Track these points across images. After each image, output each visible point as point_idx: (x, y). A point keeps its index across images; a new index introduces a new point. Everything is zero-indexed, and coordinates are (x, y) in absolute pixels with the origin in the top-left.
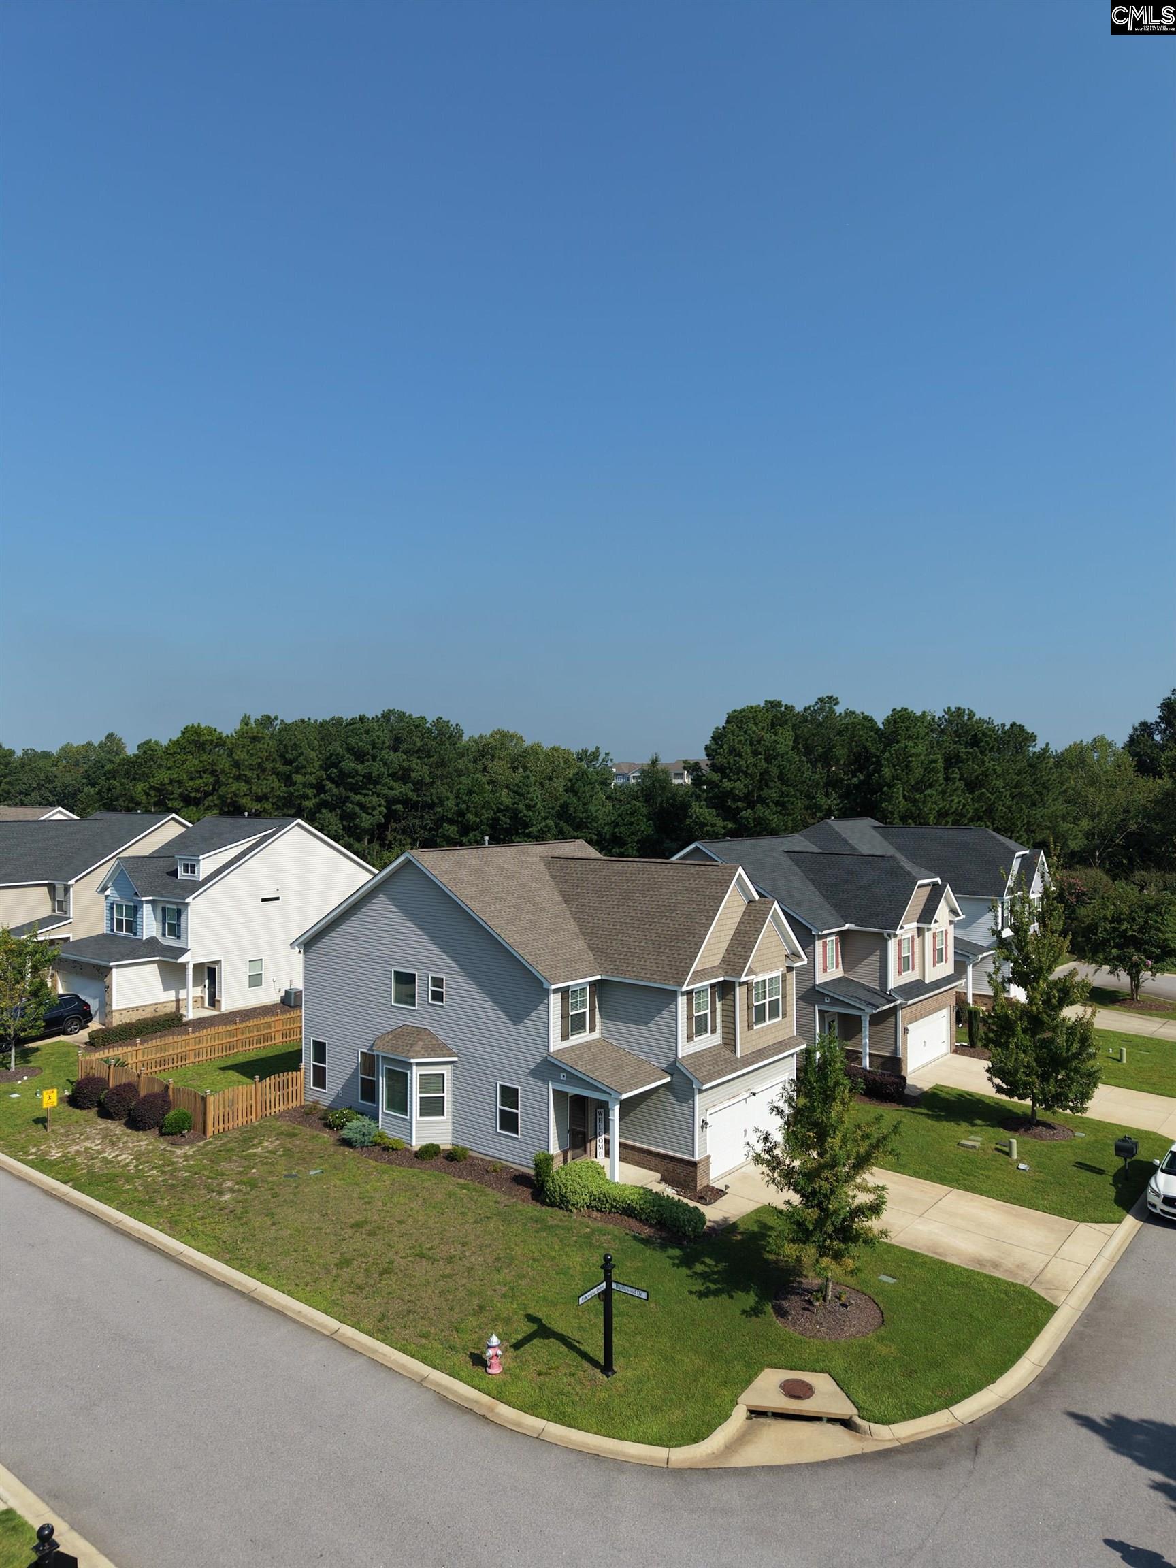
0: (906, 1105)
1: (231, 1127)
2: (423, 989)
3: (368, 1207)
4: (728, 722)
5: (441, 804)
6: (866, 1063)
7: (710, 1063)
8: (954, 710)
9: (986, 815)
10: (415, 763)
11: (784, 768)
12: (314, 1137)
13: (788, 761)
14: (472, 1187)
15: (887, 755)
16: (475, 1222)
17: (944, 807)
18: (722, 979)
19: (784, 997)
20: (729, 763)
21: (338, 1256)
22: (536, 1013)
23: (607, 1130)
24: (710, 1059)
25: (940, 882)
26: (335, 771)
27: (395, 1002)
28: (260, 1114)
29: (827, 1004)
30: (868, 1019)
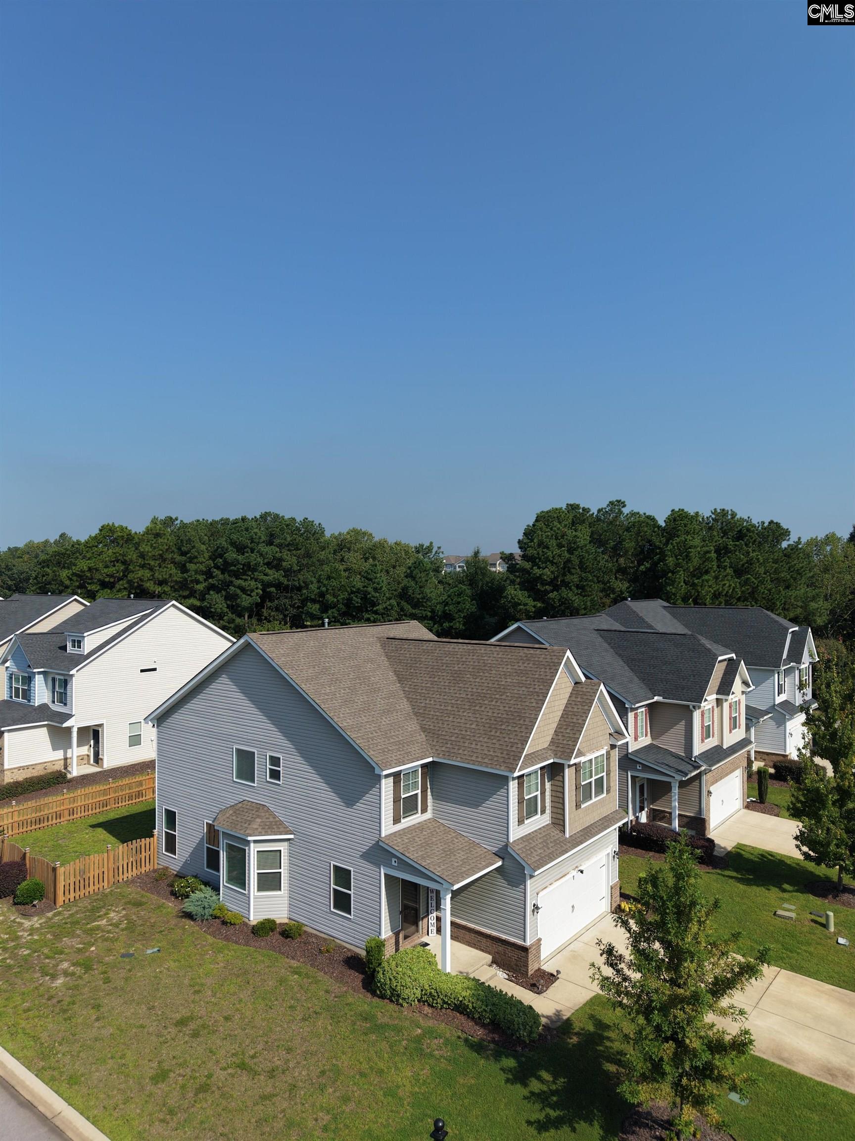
0: (715, 867)
1: (82, 895)
2: (262, 768)
3: (197, 998)
4: (537, 521)
5: (307, 588)
6: (676, 824)
7: (541, 846)
8: (719, 511)
9: (750, 597)
10: (286, 555)
11: (583, 558)
12: (159, 907)
13: (587, 552)
14: (304, 971)
15: (670, 547)
16: (304, 1019)
17: (718, 589)
18: (551, 761)
19: (608, 774)
20: (538, 554)
21: (155, 1065)
22: (367, 797)
23: (438, 908)
24: (540, 841)
25: (735, 658)
26: (221, 560)
27: (237, 778)
28: (112, 880)
29: (639, 771)
30: (678, 785)
